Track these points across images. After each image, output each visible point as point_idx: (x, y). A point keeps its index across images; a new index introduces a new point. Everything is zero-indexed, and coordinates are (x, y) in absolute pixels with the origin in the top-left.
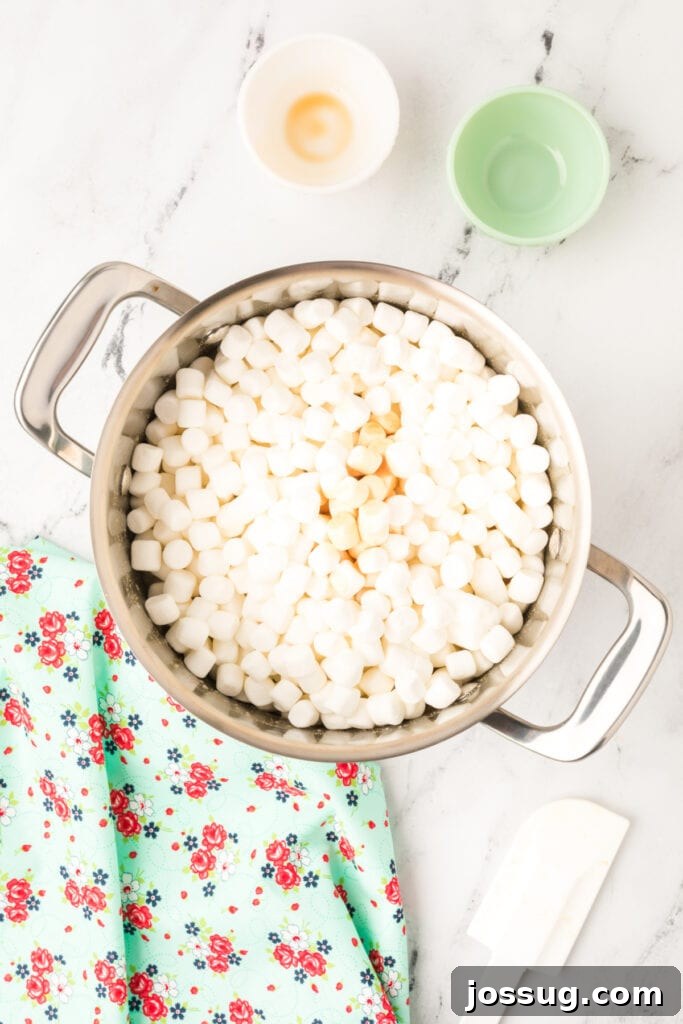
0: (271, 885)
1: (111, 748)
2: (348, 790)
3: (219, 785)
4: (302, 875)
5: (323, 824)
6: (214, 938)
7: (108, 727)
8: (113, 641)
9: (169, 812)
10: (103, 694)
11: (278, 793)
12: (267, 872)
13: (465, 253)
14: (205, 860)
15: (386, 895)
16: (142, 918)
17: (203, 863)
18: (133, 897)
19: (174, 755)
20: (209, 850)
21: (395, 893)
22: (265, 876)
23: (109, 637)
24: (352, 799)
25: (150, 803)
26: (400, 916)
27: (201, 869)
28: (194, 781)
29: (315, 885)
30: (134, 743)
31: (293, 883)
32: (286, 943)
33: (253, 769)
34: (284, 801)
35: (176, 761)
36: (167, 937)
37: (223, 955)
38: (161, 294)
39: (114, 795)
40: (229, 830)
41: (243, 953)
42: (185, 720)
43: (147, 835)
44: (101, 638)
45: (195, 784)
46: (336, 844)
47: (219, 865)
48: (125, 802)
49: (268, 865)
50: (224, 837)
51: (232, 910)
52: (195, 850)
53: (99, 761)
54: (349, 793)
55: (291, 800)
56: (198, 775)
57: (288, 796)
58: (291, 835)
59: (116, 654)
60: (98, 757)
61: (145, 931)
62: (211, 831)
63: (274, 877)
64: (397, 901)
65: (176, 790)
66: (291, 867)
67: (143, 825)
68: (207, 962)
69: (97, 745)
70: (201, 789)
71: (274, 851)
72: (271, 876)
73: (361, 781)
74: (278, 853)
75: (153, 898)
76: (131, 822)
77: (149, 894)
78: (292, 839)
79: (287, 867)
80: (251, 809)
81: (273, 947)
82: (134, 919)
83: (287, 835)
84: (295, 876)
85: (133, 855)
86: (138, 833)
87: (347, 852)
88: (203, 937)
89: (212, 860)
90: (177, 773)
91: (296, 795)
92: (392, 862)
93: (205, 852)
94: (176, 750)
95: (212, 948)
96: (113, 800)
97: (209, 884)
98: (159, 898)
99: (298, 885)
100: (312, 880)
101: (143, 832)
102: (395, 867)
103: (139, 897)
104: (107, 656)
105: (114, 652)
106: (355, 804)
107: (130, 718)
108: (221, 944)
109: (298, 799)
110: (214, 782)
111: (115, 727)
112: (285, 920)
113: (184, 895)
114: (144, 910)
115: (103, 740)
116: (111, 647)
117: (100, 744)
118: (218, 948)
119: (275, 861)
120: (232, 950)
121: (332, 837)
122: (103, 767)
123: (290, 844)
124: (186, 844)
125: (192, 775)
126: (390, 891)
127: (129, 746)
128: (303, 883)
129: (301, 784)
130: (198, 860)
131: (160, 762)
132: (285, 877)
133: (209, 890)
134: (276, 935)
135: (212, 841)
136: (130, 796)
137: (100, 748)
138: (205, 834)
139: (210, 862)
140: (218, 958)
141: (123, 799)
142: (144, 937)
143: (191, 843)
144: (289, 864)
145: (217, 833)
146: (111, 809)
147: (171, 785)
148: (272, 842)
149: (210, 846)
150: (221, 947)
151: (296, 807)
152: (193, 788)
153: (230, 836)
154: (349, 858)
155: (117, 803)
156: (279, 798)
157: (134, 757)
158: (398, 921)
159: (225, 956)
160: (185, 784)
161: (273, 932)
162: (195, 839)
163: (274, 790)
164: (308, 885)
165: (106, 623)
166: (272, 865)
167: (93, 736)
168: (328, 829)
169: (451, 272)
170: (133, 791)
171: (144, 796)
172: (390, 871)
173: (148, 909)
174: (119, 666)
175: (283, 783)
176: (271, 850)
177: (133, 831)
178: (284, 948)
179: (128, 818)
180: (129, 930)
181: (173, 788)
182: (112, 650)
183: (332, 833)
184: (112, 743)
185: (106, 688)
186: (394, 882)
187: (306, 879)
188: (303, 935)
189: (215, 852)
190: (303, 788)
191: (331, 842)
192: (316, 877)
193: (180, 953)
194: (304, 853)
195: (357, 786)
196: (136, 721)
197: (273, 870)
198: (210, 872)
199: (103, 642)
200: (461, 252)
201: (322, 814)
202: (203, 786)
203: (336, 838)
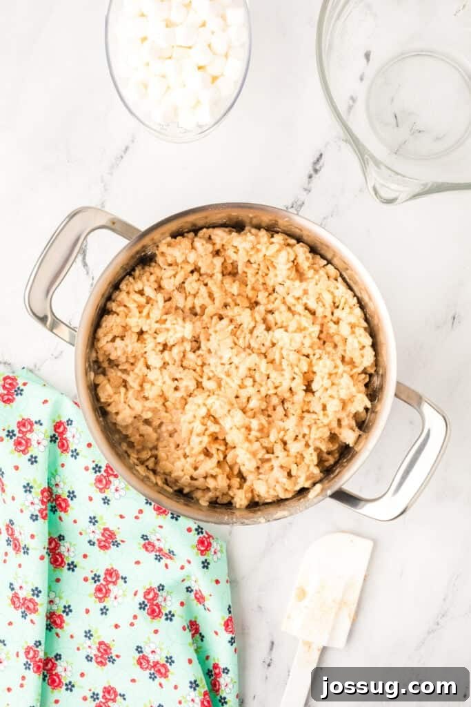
0: (143, 615)
1: (54, 510)
2: (203, 558)
3: (119, 544)
4: (164, 611)
5: (183, 581)
6: (101, 643)
7: (54, 496)
8: (64, 441)
9: (85, 556)
10: (53, 474)
11: (156, 555)
12: (142, 606)
13: (308, 190)
14: (104, 590)
15: (224, 628)
16: (58, 621)
17: (102, 593)
18: (54, 607)
19: (93, 520)
20: (107, 585)
21: (230, 627)
22: (140, 608)
23: (62, 439)
24: (206, 565)
25: (73, 549)
26: (233, 641)
27: (101, 596)
28: (104, 539)
29: (171, 620)
30: (69, 509)
31: (158, 616)
32: (146, 655)
33: (142, 538)
34: (159, 561)
35: (94, 524)
36: (72, 637)
37: (104, 655)
38: (117, 226)
39: (51, 540)
40: (121, 574)
41: (117, 656)
42: (103, 499)
43: (69, 569)
44: (57, 438)
45: (104, 541)
46: (193, 594)
47: (112, 595)
48: (57, 546)
49: (144, 602)
50: (117, 577)
51: (117, 626)
52: (98, 583)
53: (44, 518)
54: (204, 560)
55: (164, 561)
56: (107, 536)
57: (162, 558)
58: (161, 585)
59: (66, 450)
60: (44, 515)
61: (59, 630)
62: (110, 573)
63: (146, 610)
64: (231, 632)
65: (91, 543)
66: (158, 605)
67: (67, 562)
68: (94, 658)
69: (44, 507)
70: (107, 545)
71: (149, 593)
72: (144, 609)
73: (213, 553)
74: (151, 596)
75: (67, 610)
76: (60, 559)
77: (65, 607)
78: (161, 588)
79: (156, 605)
80: (138, 563)
81: (137, 655)
82: (53, 622)
83: (158, 585)
84: (160, 611)
85: (58, 580)
86: (63, 567)
87: (200, 599)
88: (94, 641)
89: (108, 591)
90: (93, 532)
91: (167, 558)
92: (230, 607)
93: (104, 586)
94: (94, 518)
95: (99, 650)
96: (50, 543)
97: (105, 607)
98: (71, 611)
99: (160, 618)
100: (170, 617)
101: (66, 567)
102: (232, 610)
103: (58, 608)
104: (59, 451)
105: (65, 448)
106: (207, 568)
107: (69, 492)
108: (105, 648)
109: (168, 562)
110: (116, 541)
111: (58, 497)
112: (149, 639)
113: (87, 611)
114: (60, 617)
115: (49, 504)
116: (63, 445)
117: (46, 507)
118: (102, 650)
119: (149, 600)
120: (111, 653)
121: (190, 589)
122: (46, 521)
123: (159, 590)
124: (93, 578)
125: (103, 535)
126: (227, 625)
127: (65, 510)
128: (164, 617)
129: (173, 552)
130: (99, 590)
131: (84, 523)
132: (153, 611)
133: (104, 611)
134: (141, 648)
135: (109, 579)
136: (61, 543)
137: (46, 509)
138: (106, 574)
139: (106, 593)
140: (101, 657)
141: (57, 544)
142: (57, 635)
143: (96, 578)
144: (157, 603)
145: (114, 574)
146: (48, 549)
147: (88, 539)
148: (149, 587)
149: (108, 582)
150: (105, 650)
151: (166, 566)
152: (103, 543)
153: (122, 578)
154: (200, 603)
155: (53, 545)
156: (156, 559)
157: (67, 517)
158: (232, 645)
159: (107, 656)
160: (98, 540)
161: (140, 645)
162: (99, 576)
163: (154, 553)
164: (167, 619)
165: (61, 429)
166: (146, 603)
167: (42, 502)
168: (187, 584)
169: (299, 203)
170: (63, 539)
171: (70, 544)
172: (227, 612)
173: (62, 616)
174: (66, 458)
175: (160, 550)
176: (147, 593)
177: (60, 565)
178: (144, 657)
179: (58, 556)
180: (49, 628)
181: (90, 542)
182: (64, 447)
183: (190, 587)
184: (55, 507)
185: (56, 471)
186: (230, 619)
187: (166, 615)
188: (158, 651)
189: (111, 586)
190: (174, 555)
191: (189, 593)
192: (173, 615)
193: (78, 649)
194: (169, 598)
195: (209, 556)
196: (72, 495)
197: (146, 605)
198: (106, 599)
199: (57, 441)
200: (305, 190)
201: (183, 573)
202: (109, 543)
203: (192, 590)
